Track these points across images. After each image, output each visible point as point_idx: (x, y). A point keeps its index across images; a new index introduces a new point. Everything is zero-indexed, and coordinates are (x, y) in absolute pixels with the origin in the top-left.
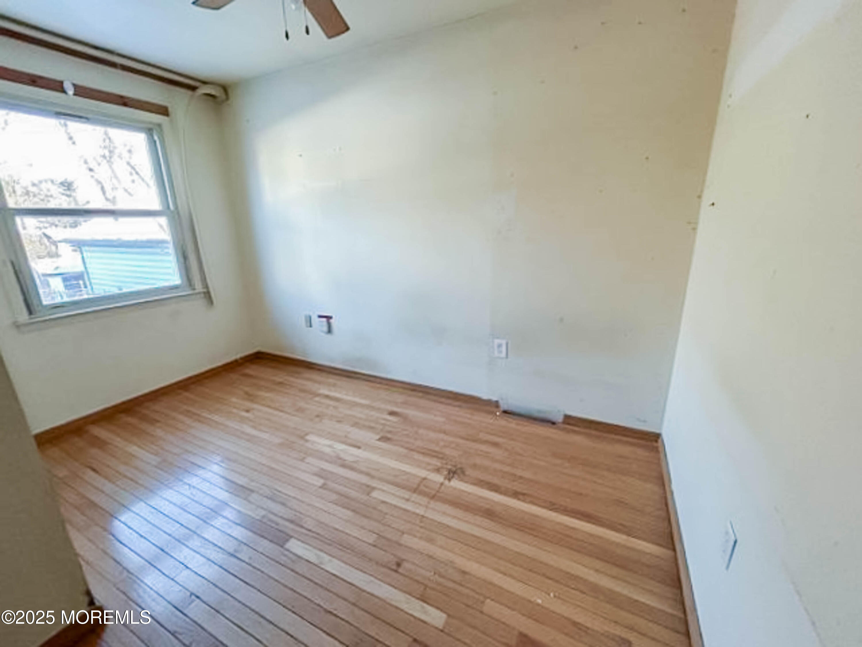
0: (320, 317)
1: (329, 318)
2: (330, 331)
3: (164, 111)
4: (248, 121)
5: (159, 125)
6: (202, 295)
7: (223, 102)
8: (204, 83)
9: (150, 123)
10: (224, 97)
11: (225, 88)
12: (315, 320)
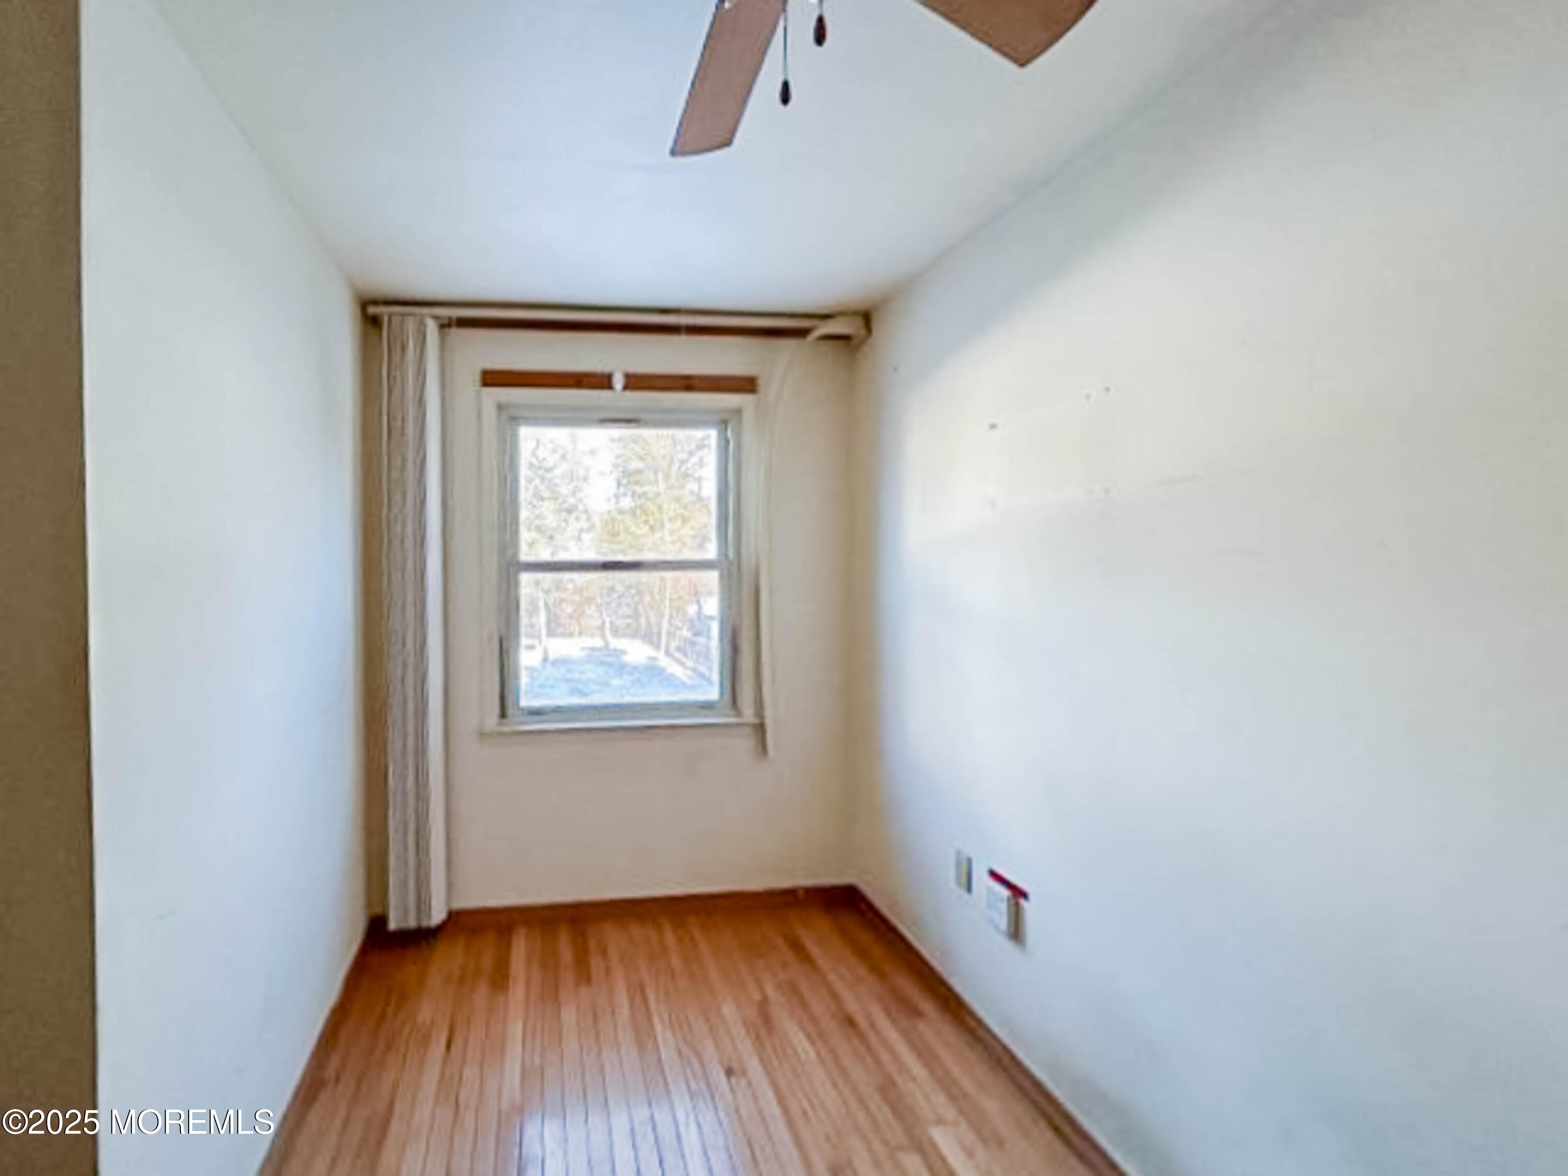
0: (995, 876)
1: (1018, 893)
2: (1016, 932)
3: (747, 385)
4: (896, 369)
5: (738, 412)
6: (749, 730)
7: (863, 342)
8: (826, 317)
9: (725, 411)
10: (863, 332)
11: (866, 317)
12: (982, 880)
